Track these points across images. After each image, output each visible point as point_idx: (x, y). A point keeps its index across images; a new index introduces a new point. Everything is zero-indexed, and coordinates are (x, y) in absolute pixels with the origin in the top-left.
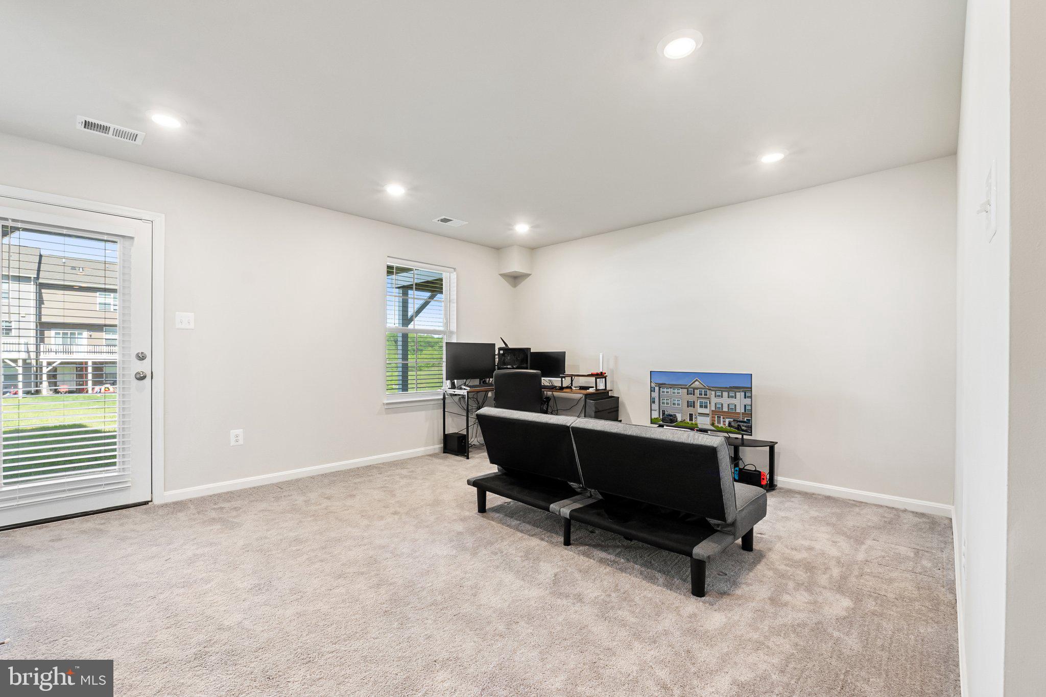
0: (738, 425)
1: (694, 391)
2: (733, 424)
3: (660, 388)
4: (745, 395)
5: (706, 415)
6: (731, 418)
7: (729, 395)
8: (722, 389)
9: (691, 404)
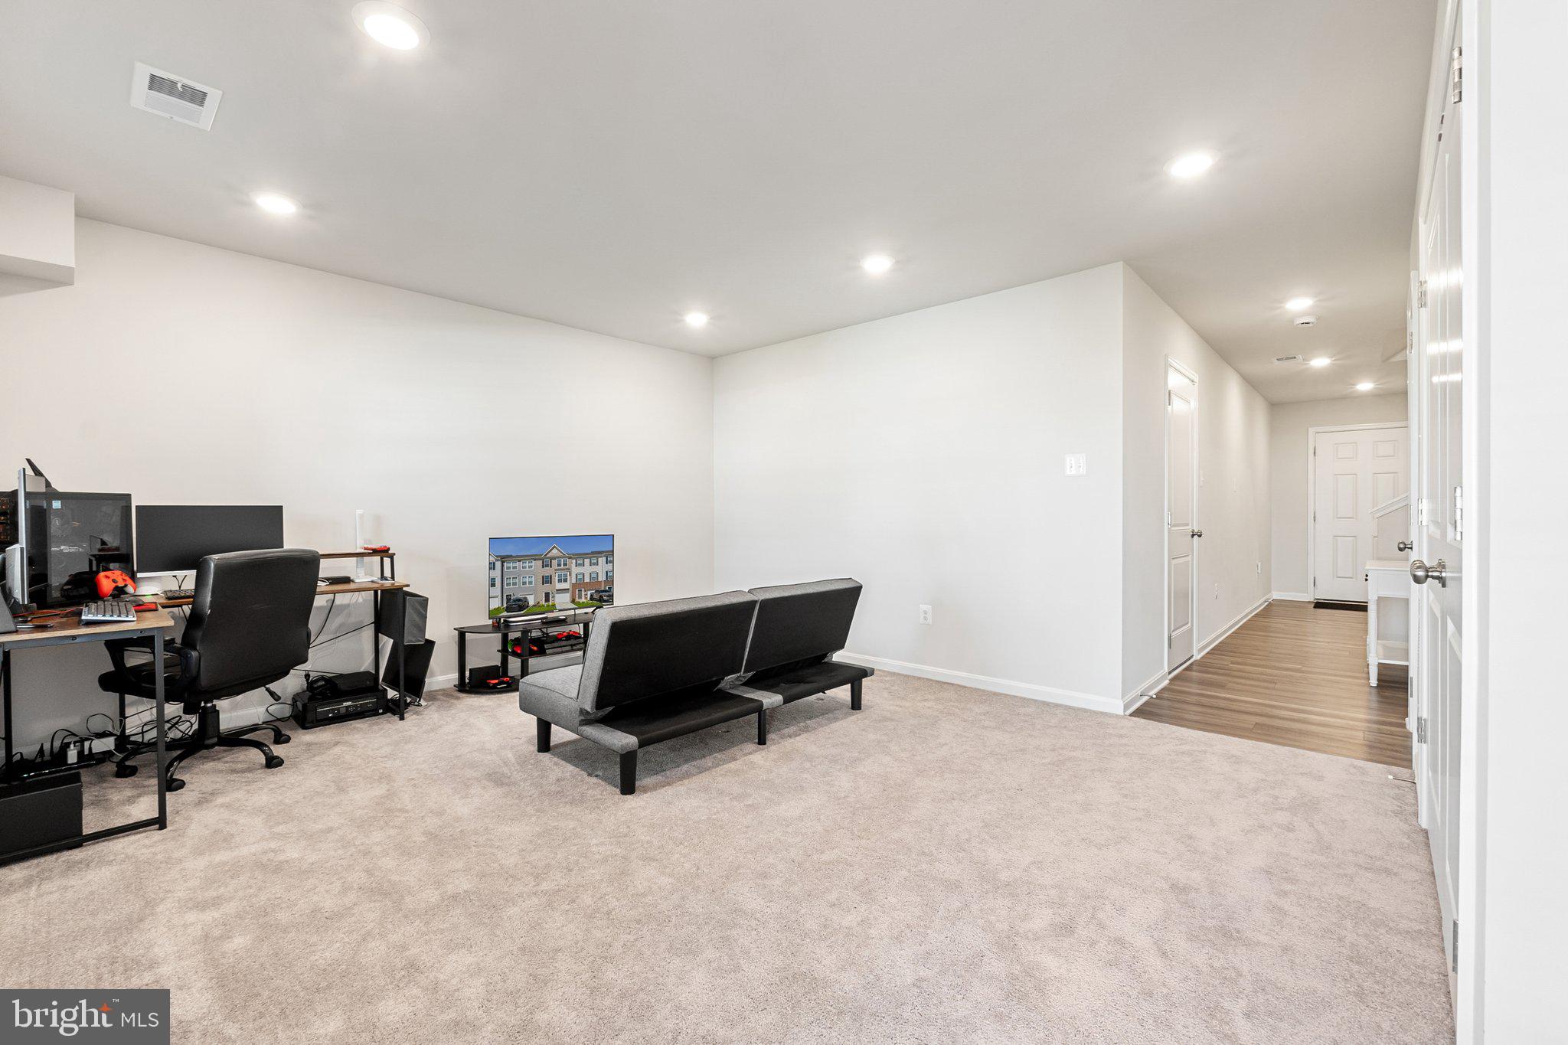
0: (601, 596)
1: (551, 562)
2: (595, 596)
3: (503, 562)
4: (607, 560)
5: (565, 590)
6: (592, 590)
7: (590, 562)
8: (583, 556)
9: (547, 580)
